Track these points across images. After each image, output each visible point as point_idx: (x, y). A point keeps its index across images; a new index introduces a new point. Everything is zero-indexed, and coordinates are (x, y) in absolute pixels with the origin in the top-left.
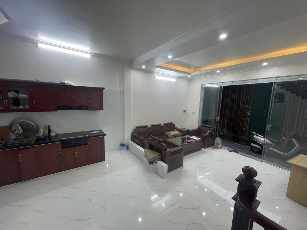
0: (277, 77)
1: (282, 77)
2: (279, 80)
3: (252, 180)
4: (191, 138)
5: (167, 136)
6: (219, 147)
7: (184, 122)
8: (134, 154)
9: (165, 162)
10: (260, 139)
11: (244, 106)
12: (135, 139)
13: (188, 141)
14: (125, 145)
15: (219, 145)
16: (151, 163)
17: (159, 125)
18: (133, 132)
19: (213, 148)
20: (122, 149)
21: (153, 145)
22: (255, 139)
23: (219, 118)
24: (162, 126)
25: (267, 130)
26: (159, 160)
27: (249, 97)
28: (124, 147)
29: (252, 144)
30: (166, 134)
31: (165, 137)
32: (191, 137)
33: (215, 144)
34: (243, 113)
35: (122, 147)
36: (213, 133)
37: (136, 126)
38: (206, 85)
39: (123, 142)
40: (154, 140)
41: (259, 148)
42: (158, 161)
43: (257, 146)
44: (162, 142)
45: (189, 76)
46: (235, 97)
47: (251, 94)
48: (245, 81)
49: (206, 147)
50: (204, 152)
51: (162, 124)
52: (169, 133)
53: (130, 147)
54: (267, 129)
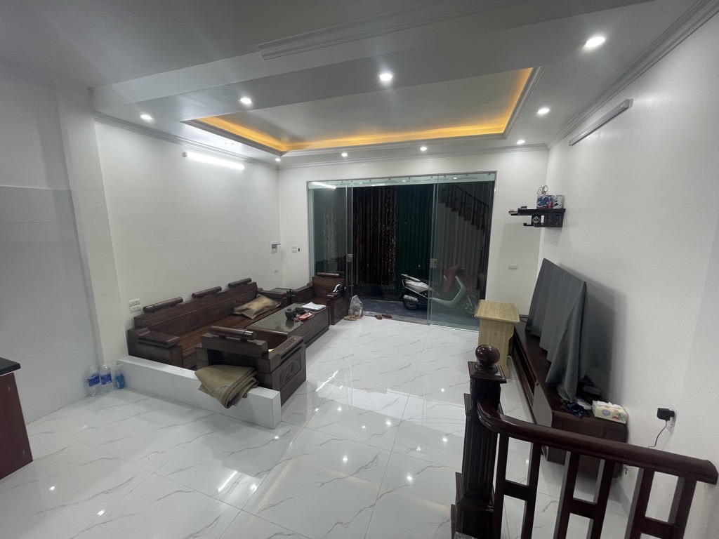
0: (438, 175)
1: (445, 175)
2: (442, 180)
3: (492, 368)
4: (308, 309)
5: (243, 315)
6: (358, 316)
7: (276, 272)
8: (156, 396)
9: (270, 387)
10: (417, 285)
11: (385, 227)
12: (144, 349)
13: (303, 317)
14: (109, 375)
15: (358, 311)
16: (229, 403)
17: (215, 292)
18: (130, 327)
19: (348, 320)
20: (99, 394)
21: (220, 350)
22: (409, 287)
23: (351, 255)
24: (225, 293)
25: (432, 269)
26: (252, 387)
27: (391, 211)
28: (108, 384)
29: (406, 296)
30: (239, 311)
31: (238, 319)
32: (304, 306)
33: (351, 310)
34: (385, 242)
35: (94, 388)
36: (345, 288)
37: (141, 306)
38: (314, 183)
39: (99, 368)
40: (224, 338)
41: (415, 302)
42: (249, 390)
43: (413, 298)
44: (251, 337)
45: (278, 160)
46: (368, 209)
47: (393, 204)
48: (373, 181)
49: (336, 320)
50: (337, 332)
51: (224, 287)
52: (246, 306)
53: (131, 379)
54: (431, 266)
